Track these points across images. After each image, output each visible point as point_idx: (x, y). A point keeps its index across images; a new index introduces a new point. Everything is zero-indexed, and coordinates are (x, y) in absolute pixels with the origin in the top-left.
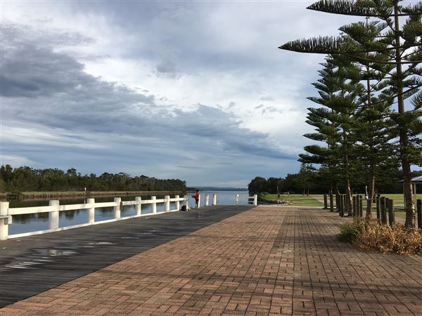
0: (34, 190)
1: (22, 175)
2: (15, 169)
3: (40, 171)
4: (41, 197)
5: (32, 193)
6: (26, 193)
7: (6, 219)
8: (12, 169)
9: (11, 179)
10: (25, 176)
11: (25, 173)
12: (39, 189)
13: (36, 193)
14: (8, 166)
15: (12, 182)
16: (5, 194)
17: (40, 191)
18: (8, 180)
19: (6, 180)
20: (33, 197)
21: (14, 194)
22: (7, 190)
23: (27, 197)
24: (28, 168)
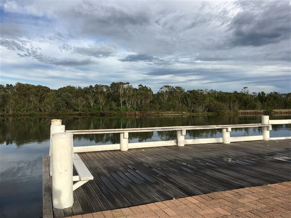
0: (281, 108)
1: (272, 98)
2: (267, 94)
3: (285, 95)
4: (287, 113)
5: (280, 110)
6: (276, 110)
7: (268, 127)
8: (265, 94)
9: (265, 101)
10: (275, 99)
11: (274, 97)
12: (285, 108)
13: (283, 111)
14: (263, 93)
15: (266, 103)
16: (262, 111)
17: (286, 109)
18: (264, 102)
19: (262, 102)
20: (281, 113)
21: (268, 111)
22: (263, 108)
23: (277, 113)
24: (276, 93)
